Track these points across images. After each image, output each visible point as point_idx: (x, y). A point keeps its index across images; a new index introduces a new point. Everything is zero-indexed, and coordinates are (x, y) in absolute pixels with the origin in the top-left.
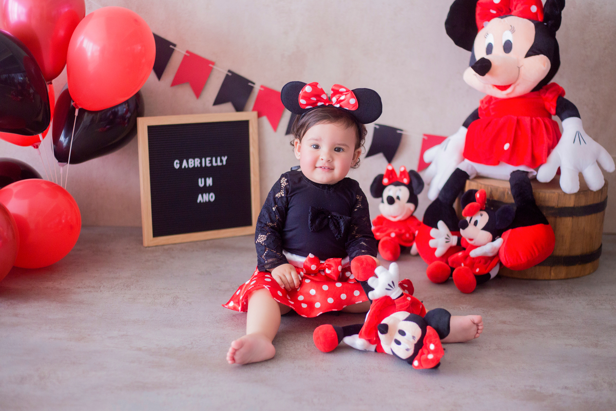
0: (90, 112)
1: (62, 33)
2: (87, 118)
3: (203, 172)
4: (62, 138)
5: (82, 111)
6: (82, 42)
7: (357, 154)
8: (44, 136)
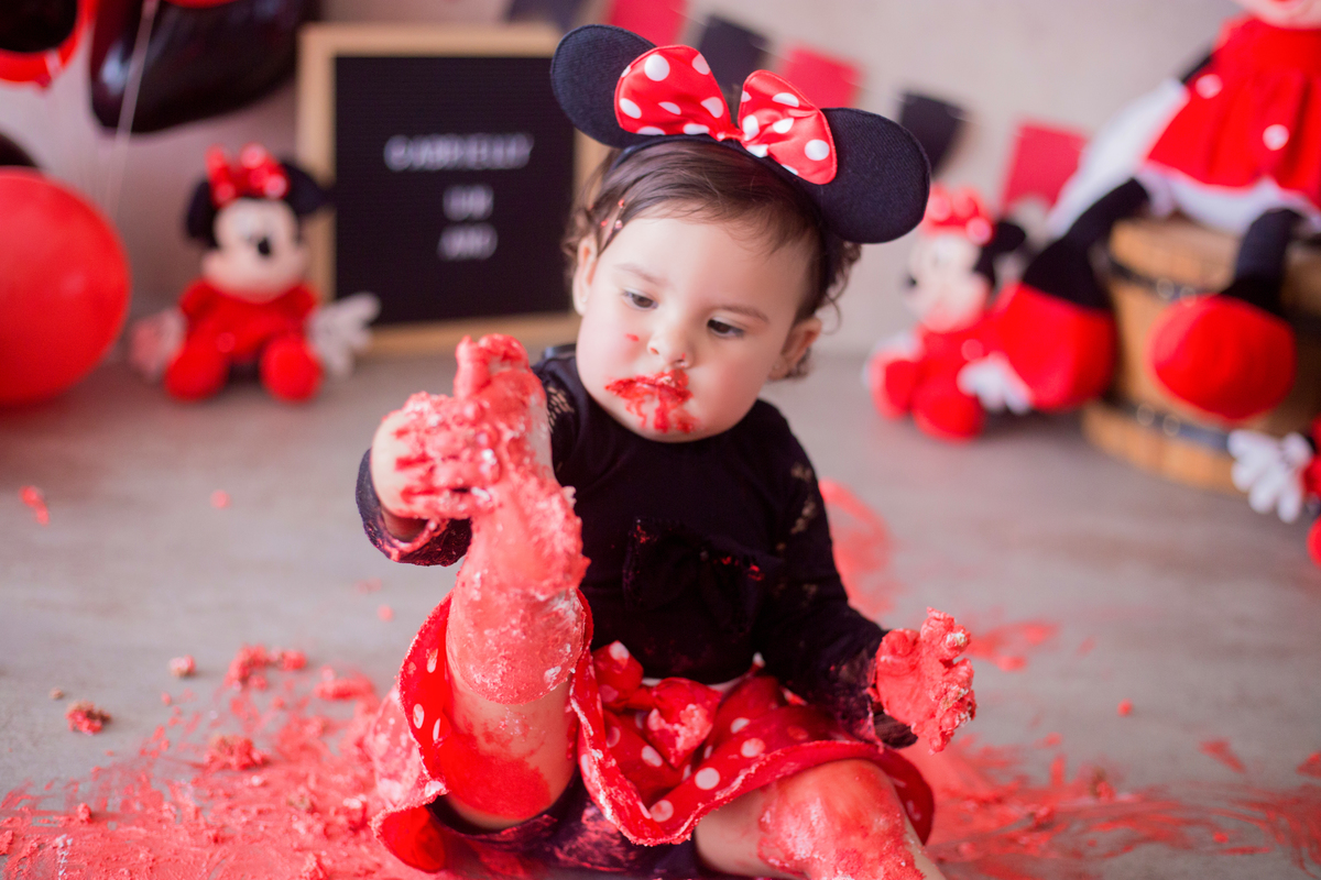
0: (187, 9)
5: (164, 6)
8: (65, 59)
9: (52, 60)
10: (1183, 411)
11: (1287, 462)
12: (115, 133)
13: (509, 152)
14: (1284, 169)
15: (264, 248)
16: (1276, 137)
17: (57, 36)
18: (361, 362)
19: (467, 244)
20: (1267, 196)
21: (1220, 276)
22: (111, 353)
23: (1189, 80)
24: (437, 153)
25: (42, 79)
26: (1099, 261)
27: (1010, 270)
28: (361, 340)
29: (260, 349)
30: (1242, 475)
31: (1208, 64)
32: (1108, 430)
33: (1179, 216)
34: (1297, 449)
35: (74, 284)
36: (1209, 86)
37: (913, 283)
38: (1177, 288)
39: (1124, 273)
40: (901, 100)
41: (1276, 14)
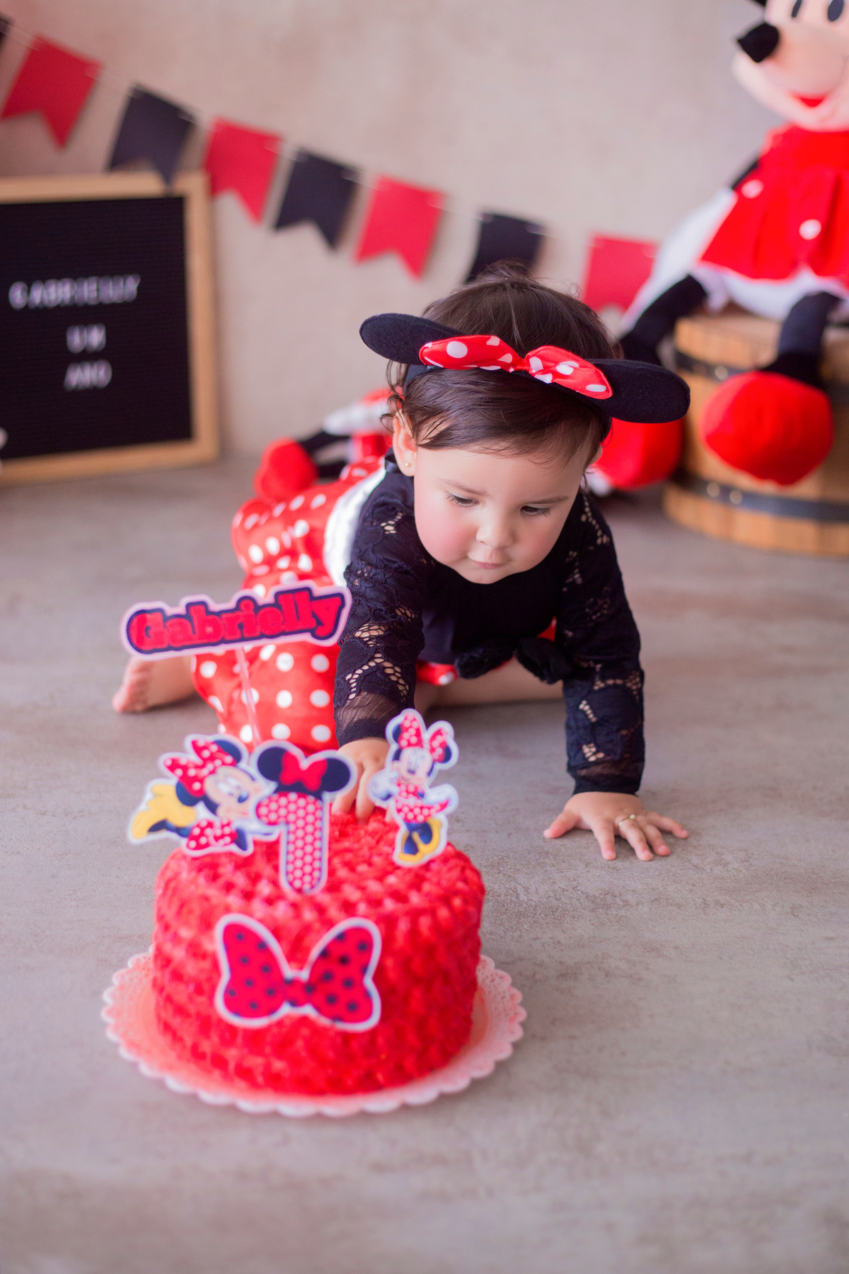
10: (745, 481)
13: (124, 289)
16: (810, 229)
19: (84, 376)
20: (807, 282)
21: (767, 355)
23: (737, 186)
24: (56, 293)
26: (666, 352)
32: (685, 508)
33: (734, 309)
36: (753, 189)
38: (733, 371)
39: (686, 362)
40: (480, 219)
41: (810, 119)
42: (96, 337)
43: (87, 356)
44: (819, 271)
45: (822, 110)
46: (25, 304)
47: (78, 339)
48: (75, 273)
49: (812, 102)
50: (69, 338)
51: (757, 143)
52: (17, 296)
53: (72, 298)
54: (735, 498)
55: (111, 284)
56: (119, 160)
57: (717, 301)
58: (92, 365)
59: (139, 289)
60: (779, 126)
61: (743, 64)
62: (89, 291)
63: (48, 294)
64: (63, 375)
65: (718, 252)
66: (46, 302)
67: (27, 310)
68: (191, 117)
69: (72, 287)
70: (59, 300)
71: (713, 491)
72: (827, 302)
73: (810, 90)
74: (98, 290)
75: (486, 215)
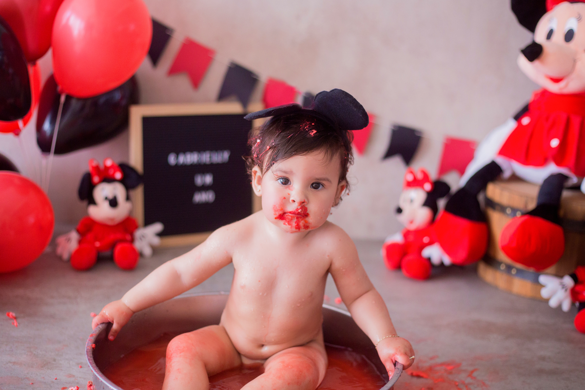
0: (79, 99)
1: (48, 8)
2: (75, 105)
3: (202, 168)
4: (47, 126)
5: (69, 98)
6: (68, 19)
7: (340, 188)
8: (25, 124)
9: (20, 123)
10: (519, 266)
11: (563, 286)
12: (49, 154)
13: (222, 157)
14: (559, 157)
15: (113, 203)
16: (555, 143)
17: (22, 112)
18: (156, 250)
19: (202, 197)
20: (552, 169)
21: (532, 206)
22: (48, 249)
23: (518, 117)
24: (190, 158)
25: (16, 131)
26: (481, 198)
27: (442, 203)
28: (156, 241)
29: (113, 246)
30: (544, 293)
31: (525, 111)
32: (488, 274)
33: (515, 178)
34: (568, 281)
35: (31, 220)
36: (526, 121)
37: (399, 211)
38: (514, 210)
39: (491, 204)
40: (393, 128)
41: (554, 88)
42: (208, 179)
43: (204, 188)
44: (559, 164)
45: (562, 84)
46: (175, 164)
47: (199, 180)
48: (200, 149)
49: (556, 80)
50: (195, 179)
51: (527, 97)
52: (172, 159)
53: (198, 161)
54: (514, 272)
55: (216, 155)
56: (223, 96)
57: (507, 174)
58: (206, 192)
59: (230, 157)
60: (538, 90)
61: (523, 61)
62: (206, 157)
63: (186, 159)
64: (192, 196)
65: (507, 150)
66: (185, 163)
67: (177, 166)
68: (257, 76)
69: (198, 156)
70: (192, 163)
71: (503, 267)
72: (562, 178)
73: (555, 74)
74: (210, 157)
75: (395, 126)
